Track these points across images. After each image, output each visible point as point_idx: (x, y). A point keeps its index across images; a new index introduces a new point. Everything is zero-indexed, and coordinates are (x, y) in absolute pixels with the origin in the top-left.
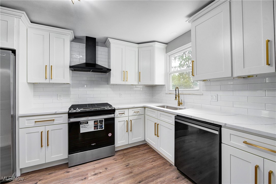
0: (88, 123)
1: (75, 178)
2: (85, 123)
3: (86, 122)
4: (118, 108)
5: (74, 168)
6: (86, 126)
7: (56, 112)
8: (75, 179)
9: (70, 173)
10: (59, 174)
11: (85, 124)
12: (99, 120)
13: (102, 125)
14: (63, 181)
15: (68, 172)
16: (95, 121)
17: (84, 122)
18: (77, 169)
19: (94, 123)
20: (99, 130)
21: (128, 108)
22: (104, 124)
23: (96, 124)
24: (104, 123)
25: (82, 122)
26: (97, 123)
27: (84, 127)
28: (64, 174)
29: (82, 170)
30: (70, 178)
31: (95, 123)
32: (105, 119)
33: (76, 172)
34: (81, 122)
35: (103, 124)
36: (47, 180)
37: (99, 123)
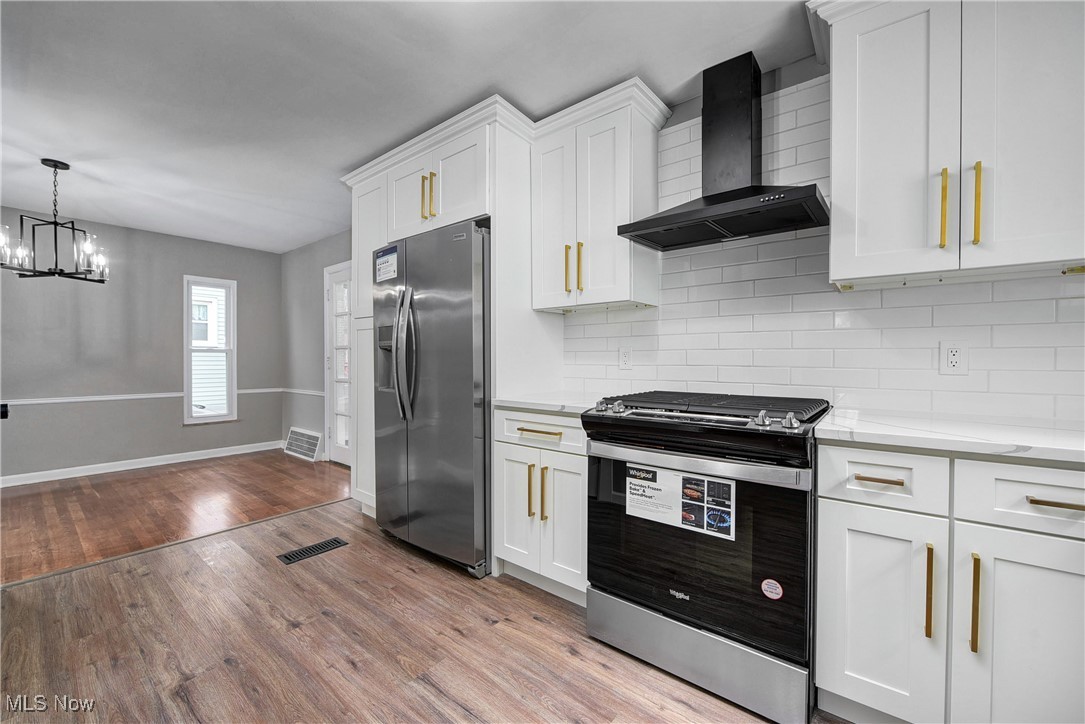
0: (654, 479)
1: (569, 695)
2: (643, 475)
3: (648, 472)
4: (847, 438)
5: (600, 652)
6: (648, 492)
7: (563, 407)
8: (566, 699)
9: (575, 662)
10: (551, 638)
11: (644, 479)
12: (706, 479)
13: (723, 512)
14: (535, 673)
15: (574, 652)
16: (686, 481)
17: (640, 470)
18: (604, 665)
19: (684, 487)
20: (704, 531)
21: (953, 456)
22: (733, 510)
23: (692, 499)
24: (733, 503)
25: (634, 469)
26: (696, 494)
27: (641, 492)
28: (562, 648)
29: (610, 683)
30: (558, 678)
31: (688, 491)
32: (741, 485)
33: (591, 671)
34: (628, 465)
35: (729, 507)
36: (518, 633)
37: (708, 496)
